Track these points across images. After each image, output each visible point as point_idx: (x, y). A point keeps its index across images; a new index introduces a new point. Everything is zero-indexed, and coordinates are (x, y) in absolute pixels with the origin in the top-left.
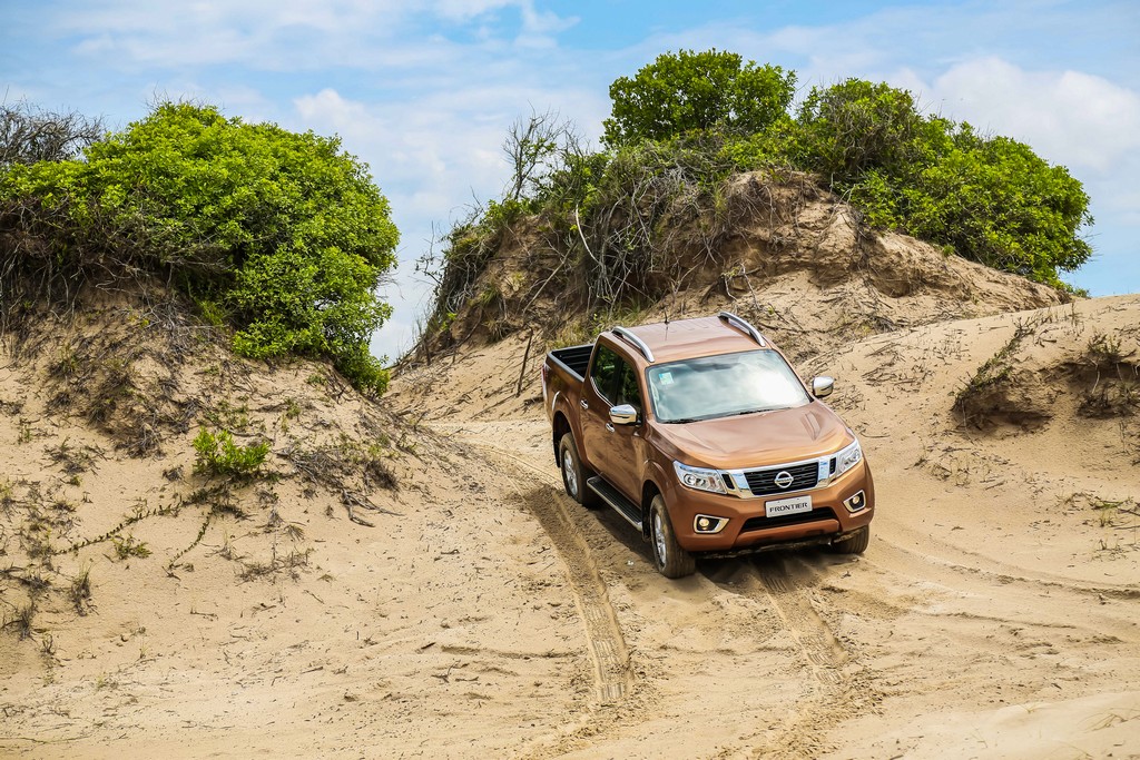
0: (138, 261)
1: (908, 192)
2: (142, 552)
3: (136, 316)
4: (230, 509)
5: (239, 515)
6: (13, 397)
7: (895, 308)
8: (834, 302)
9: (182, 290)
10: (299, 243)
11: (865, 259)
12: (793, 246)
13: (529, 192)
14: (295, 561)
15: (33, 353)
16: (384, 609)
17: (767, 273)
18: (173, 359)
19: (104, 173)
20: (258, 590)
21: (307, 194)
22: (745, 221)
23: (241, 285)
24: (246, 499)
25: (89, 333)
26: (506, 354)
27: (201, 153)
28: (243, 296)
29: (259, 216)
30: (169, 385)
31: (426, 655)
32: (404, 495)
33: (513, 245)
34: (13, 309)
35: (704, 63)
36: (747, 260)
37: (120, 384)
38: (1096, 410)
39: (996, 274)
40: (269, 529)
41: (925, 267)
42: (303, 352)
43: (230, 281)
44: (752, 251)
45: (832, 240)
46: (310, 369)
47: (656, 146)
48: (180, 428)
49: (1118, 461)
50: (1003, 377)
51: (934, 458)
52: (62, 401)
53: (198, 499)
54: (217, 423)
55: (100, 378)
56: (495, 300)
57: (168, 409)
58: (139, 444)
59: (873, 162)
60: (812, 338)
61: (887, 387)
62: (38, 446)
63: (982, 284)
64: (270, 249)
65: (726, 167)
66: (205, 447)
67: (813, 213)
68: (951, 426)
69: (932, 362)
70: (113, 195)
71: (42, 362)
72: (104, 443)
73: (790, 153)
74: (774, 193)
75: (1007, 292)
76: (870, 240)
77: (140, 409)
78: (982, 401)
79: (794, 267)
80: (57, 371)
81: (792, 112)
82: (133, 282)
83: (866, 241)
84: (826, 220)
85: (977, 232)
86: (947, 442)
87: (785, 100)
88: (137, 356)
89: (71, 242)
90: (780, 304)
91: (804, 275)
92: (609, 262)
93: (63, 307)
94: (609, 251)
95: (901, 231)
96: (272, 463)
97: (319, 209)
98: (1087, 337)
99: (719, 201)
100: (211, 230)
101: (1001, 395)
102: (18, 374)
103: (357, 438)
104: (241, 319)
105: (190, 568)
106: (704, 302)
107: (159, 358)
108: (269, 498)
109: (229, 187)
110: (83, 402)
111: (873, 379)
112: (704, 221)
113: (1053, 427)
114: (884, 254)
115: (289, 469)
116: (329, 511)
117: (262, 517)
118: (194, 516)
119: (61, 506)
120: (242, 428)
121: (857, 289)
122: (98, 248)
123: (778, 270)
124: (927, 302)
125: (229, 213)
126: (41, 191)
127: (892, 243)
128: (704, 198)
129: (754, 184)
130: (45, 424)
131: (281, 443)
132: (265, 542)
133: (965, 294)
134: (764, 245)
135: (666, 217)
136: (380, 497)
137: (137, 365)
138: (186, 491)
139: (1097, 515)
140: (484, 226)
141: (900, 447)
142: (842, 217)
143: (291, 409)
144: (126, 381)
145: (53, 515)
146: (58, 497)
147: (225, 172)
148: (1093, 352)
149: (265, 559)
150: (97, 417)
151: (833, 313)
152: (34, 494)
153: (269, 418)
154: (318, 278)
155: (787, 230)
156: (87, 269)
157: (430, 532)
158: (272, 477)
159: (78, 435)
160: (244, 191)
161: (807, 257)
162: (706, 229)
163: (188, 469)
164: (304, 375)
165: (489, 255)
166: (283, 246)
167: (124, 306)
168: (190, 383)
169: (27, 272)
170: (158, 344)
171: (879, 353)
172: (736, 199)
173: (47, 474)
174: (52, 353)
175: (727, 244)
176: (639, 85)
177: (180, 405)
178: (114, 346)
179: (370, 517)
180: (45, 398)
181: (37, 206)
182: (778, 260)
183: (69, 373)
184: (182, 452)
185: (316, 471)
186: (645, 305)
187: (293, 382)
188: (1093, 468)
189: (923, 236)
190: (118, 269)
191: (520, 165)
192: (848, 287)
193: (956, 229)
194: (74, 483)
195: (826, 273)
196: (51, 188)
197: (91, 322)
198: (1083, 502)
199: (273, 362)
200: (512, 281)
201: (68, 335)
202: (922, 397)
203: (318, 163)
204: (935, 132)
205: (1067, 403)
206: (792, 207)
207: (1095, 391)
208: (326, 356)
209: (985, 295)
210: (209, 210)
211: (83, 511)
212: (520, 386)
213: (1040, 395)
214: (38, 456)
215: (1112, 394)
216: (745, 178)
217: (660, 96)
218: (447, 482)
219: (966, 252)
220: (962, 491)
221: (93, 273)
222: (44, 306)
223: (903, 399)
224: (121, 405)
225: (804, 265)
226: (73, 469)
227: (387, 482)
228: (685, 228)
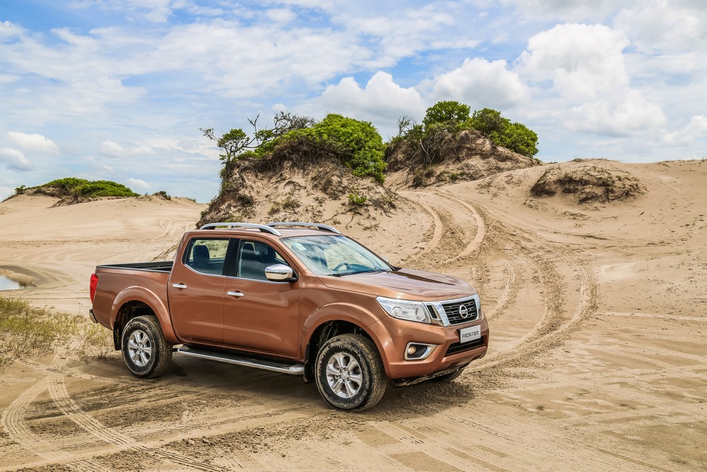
0: (332, 153)
1: (503, 136)
2: (339, 223)
3: (332, 166)
4: (358, 213)
5: (361, 214)
6: (304, 185)
7: (502, 165)
8: (487, 163)
9: (341, 159)
10: (367, 148)
11: (493, 153)
12: (476, 149)
13: (403, 135)
14: (376, 226)
15: (307, 174)
16: (400, 238)
17: (469, 156)
18: (341, 176)
19: (322, 131)
20: (368, 233)
21: (367, 135)
22: (464, 143)
23: (354, 158)
24: (362, 211)
25: (320, 170)
26: (400, 174)
27: (343, 126)
28: (355, 161)
29: (358, 141)
30: (341, 182)
31: (416, 249)
32: (398, 210)
33: (400, 148)
34: (302, 164)
35: (449, 104)
36: (464, 152)
37: (329, 182)
38: (567, 191)
39: (523, 157)
40: (368, 218)
41: (508, 155)
42: (369, 175)
43: (351, 157)
44: (466, 150)
45: (485, 148)
46: (371, 179)
47: (440, 124)
48: (344, 193)
49: (573, 204)
50: (544, 183)
51: (528, 202)
52: (316, 186)
53: (350, 210)
54: (352, 192)
55: (324, 181)
56: (397, 161)
57: (341, 188)
58: (335, 197)
59: (493, 129)
60: (482, 172)
61: (512, 185)
62: (311, 197)
63: (520, 159)
64: (360, 149)
65: (458, 129)
66: (351, 197)
67: (480, 141)
68: (531, 195)
69: (522, 179)
70: (325, 137)
71: (310, 177)
72: (326, 196)
73: (473, 126)
74: (470, 136)
75: (526, 161)
76: (495, 148)
77: (334, 188)
78: (539, 188)
79: (476, 154)
80: (313, 179)
81: (471, 115)
82: (331, 157)
83: (494, 148)
84: (484, 143)
85: (518, 146)
86: (531, 199)
87: (468, 112)
88: (333, 176)
89: (315, 148)
90: (474, 163)
91: (478, 156)
92: (429, 152)
93: (314, 163)
94: (429, 150)
95: (501, 146)
96: (367, 202)
97: (370, 139)
98: (563, 174)
99: (458, 138)
100: (348, 145)
101: (544, 187)
102: (304, 179)
103: (385, 196)
104: (355, 166)
105: (351, 227)
106: (454, 163)
107: (338, 176)
108: (367, 211)
109: (351, 135)
110: (320, 186)
111: (508, 183)
112: (454, 143)
113: (557, 195)
114: (499, 151)
115: (371, 203)
116: (381, 214)
117: (366, 215)
118: (350, 215)
119: (319, 212)
120: (358, 193)
121: (492, 160)
122: (322, 149)
123: (472, 155)
124: (509, 164)
125: (352, 141)
126: (308, 135)
127: (500, 149)
128: (453, 137)
129: (466, 134)
130: (312, 192)
131: (368, 197)
132: (367, 221)
133: (517, 161)
134: (468, 149)
135: (443, 142)
136: (392, 210)
137: (333, 178)
138: (347, 208)
139: (572, 217)
140: (392, 142)
141: (518, 200)
142: (488, 142)
143: (369, 189)
144: (331, 182)
145: (318, 214)
146: (318, 209)
147: (351, 131)
148: (566, 177)
149: (369, 225)
150: (324, 190)
151: (486, 166)
152: (313, 208)
153: (364, 191)
154: (372, 157)
155: (474, 145)
156: (319, 154)
157: (406, 219)
158: (367, 205)
159: (320, 195)
160: (355, 135)
161: (479, 152)
162: (454, 145)
163: (347, 203)
164: (370, 180)
165: (394, 150)
166: (363, 149)
167: (328, 163)
168: (345, 182)
169: (305, 155)
170: (337, 173)
171: (507, 176)
172: (462, 137)
173: (315, 204)
174: (312, 175)
175: (459, 149)
176: (434, 109)
177: (343, 187)
178: (327, 173)
179: (391, 215)
180: (311, 185)
181: (307, 139)
182: (472, 153)
183: (317, 179)
184: (345, 199)
185: (378, 204)
186: (439, 163)
187: (368, 182)
188: (568, 205)
189: (507, 147)
190: (327, 154)
191: (401, 128)
192: (490, 159)
193: (513, 146)
194: (321, 206)
195: (484, 156)
196: (310, 135)
197: (320, 167)
198: (567, 214)
199: (362, 177)
200: (400, 156)
201: (315, 170)
202: (520, 188)
203: (368, 128)
204: (506, 122)
205: (560, 189)
206: (474, 139)
207: (567, 186)
208: (374, 176)
209: (521, 162)
210: (348, 140)
211: (324, 213)
212: (407, 182)
213: (553, 187)
214: (312, 199)
215: (571, 187)
216: (464, 132)
217: (439, 111)
218: (406, 207)
219: (516, 151)
220: (536, 211)
221: (321, 155)
222: (309, 163)
223: (516, 188)
224: (330, 187)
225: (478, 154)
226: (320, 202)
227: (394, 207)
228: (448, 144)
